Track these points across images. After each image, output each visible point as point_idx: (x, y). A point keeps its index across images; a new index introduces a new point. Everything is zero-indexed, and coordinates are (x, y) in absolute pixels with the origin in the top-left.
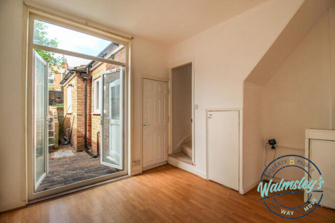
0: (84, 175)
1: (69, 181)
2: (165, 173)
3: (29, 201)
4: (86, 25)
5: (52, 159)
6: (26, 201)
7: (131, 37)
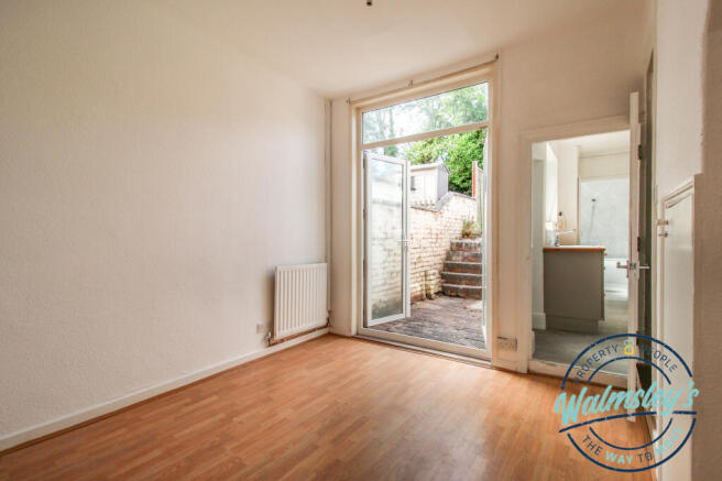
0: (458, 339)
3: (356, 333)
4: (411, 85)
5: (465, 308)
6: (350, 331)
7: (493, 58)
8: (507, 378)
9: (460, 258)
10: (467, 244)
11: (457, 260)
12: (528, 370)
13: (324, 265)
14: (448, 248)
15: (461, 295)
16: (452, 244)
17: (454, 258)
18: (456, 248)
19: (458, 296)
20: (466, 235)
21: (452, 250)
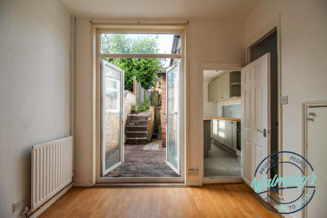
0: (152, 170)
1: (138, 173)
2: (232, 196)
3: (97, 183)
5: (142, 150)
6: (92, 182)
7: (186, 22)
8: (198, 191)
9: (133, 124)
10: (136, 117)
11: (132, 125)
12: (203, 184)
13: (71, 138)
14: (126, 119)
15: (136, 143)
16: (128, 117)
17: (130, 124)
18: (130, 119)
19: (135, 144)
20: (133, 112)
21: (128, 119)
